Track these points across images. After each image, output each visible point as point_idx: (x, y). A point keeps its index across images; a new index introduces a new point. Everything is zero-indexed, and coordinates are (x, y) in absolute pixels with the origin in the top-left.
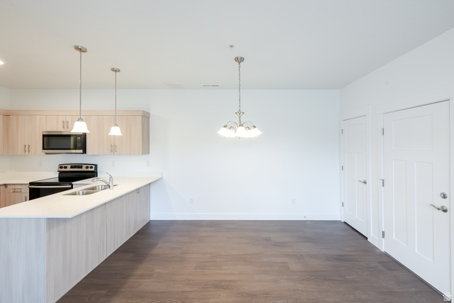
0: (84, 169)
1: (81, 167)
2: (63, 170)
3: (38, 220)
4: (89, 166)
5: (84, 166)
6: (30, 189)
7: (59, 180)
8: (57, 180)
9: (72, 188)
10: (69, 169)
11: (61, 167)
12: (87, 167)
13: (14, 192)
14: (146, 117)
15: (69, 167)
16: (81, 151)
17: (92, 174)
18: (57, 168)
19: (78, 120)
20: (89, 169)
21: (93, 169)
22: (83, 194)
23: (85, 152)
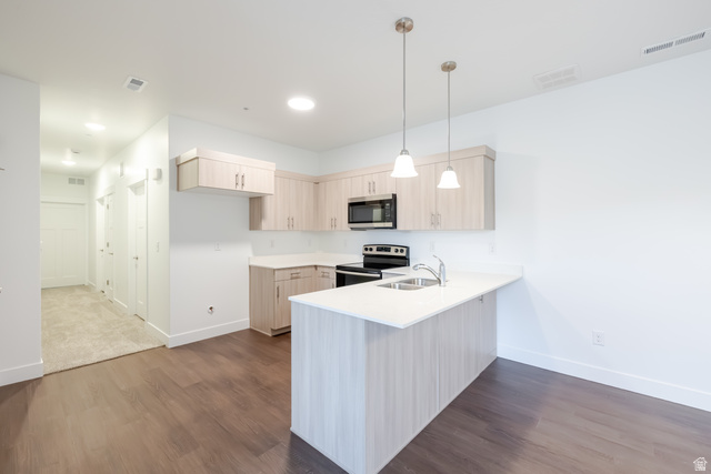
0: (392, 253)
1: (389, 250)
2: (369, 252)
3: (354, 319)
4: (399, 249)
5: (393, 249)
6: (338, 274)
7: (365, 265)
8: (362, 266)
9: (381, 278)
10: (375, 252)
11: (366, 249)
12: (397, 251)
13: (323, 276)
14: (490, 158)
15: (375, 248)
16: (390, 225)
17: (402, 261)
18: (362, 251)
19: (401, 154)
20: (399, 254)
21: (404, 254)
22: (400, 288)
23: (395, 226)
